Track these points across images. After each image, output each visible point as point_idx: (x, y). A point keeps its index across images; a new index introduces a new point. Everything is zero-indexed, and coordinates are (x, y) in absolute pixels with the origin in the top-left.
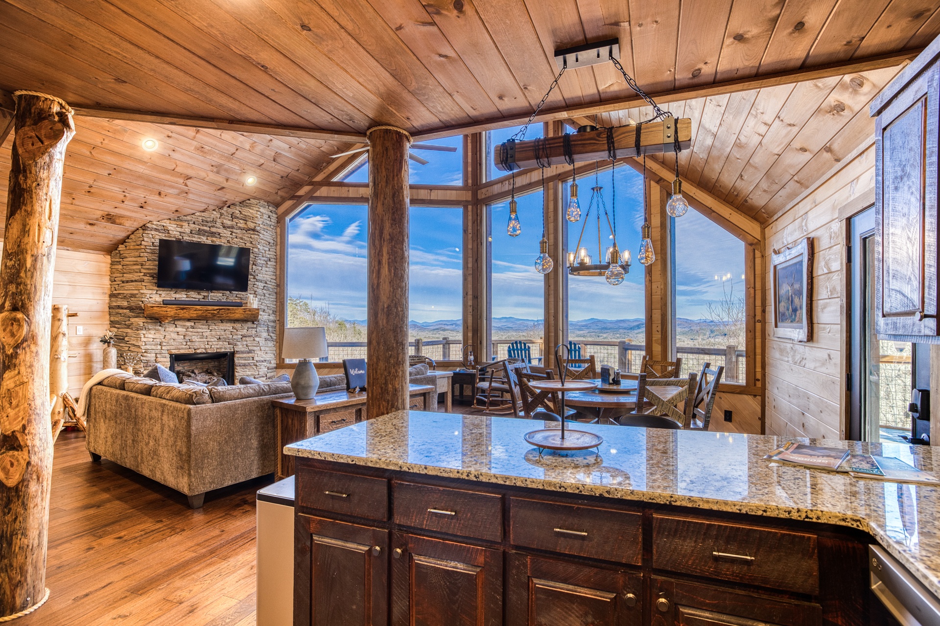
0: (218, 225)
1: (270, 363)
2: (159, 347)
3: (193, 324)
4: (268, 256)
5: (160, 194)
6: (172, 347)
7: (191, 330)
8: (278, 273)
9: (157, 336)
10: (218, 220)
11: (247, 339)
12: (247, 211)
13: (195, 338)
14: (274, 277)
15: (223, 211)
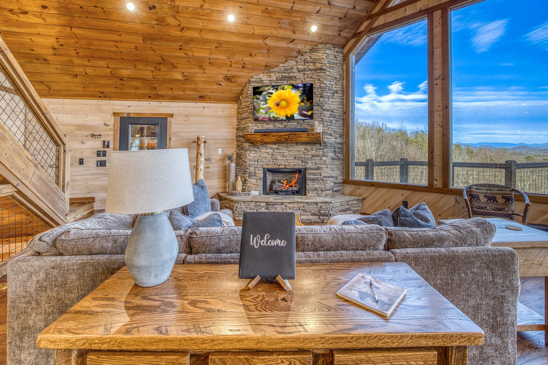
0: (295, 70)
1: (337, 179)
2: (256, 163)
3: (277, 147)
4: (335, 89)
5: (251, 55)
6: (264, 163)
7: (276, 151)
8: (345, 103)
9: (256, 155)
10: (295, 67)
11: (316, 158)
12: (315, 55)
13: (279, 157)
14: (341, 106)
15: (298, 59)
